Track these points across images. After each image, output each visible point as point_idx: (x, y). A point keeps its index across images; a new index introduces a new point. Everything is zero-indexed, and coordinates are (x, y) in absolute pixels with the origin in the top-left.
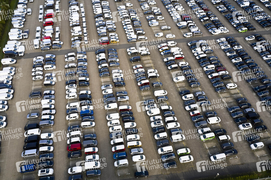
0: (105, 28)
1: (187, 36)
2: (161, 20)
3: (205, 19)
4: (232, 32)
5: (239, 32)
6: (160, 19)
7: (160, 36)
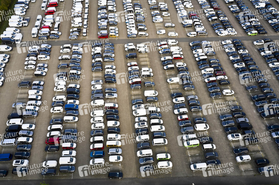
0: (107, 21)
1: (191, 36)
2: (166, 17)
3: (213, 18)
4: (241, 34)
5: (248, 35)
6: (165, 15)
7: (162, 33)
